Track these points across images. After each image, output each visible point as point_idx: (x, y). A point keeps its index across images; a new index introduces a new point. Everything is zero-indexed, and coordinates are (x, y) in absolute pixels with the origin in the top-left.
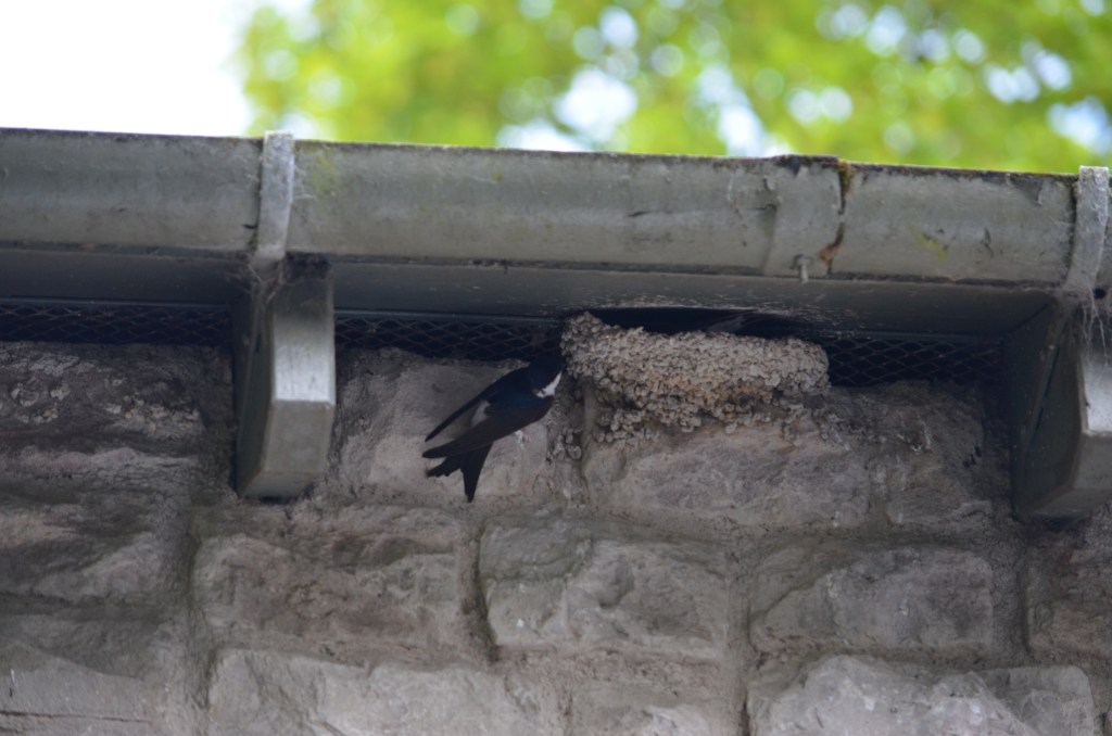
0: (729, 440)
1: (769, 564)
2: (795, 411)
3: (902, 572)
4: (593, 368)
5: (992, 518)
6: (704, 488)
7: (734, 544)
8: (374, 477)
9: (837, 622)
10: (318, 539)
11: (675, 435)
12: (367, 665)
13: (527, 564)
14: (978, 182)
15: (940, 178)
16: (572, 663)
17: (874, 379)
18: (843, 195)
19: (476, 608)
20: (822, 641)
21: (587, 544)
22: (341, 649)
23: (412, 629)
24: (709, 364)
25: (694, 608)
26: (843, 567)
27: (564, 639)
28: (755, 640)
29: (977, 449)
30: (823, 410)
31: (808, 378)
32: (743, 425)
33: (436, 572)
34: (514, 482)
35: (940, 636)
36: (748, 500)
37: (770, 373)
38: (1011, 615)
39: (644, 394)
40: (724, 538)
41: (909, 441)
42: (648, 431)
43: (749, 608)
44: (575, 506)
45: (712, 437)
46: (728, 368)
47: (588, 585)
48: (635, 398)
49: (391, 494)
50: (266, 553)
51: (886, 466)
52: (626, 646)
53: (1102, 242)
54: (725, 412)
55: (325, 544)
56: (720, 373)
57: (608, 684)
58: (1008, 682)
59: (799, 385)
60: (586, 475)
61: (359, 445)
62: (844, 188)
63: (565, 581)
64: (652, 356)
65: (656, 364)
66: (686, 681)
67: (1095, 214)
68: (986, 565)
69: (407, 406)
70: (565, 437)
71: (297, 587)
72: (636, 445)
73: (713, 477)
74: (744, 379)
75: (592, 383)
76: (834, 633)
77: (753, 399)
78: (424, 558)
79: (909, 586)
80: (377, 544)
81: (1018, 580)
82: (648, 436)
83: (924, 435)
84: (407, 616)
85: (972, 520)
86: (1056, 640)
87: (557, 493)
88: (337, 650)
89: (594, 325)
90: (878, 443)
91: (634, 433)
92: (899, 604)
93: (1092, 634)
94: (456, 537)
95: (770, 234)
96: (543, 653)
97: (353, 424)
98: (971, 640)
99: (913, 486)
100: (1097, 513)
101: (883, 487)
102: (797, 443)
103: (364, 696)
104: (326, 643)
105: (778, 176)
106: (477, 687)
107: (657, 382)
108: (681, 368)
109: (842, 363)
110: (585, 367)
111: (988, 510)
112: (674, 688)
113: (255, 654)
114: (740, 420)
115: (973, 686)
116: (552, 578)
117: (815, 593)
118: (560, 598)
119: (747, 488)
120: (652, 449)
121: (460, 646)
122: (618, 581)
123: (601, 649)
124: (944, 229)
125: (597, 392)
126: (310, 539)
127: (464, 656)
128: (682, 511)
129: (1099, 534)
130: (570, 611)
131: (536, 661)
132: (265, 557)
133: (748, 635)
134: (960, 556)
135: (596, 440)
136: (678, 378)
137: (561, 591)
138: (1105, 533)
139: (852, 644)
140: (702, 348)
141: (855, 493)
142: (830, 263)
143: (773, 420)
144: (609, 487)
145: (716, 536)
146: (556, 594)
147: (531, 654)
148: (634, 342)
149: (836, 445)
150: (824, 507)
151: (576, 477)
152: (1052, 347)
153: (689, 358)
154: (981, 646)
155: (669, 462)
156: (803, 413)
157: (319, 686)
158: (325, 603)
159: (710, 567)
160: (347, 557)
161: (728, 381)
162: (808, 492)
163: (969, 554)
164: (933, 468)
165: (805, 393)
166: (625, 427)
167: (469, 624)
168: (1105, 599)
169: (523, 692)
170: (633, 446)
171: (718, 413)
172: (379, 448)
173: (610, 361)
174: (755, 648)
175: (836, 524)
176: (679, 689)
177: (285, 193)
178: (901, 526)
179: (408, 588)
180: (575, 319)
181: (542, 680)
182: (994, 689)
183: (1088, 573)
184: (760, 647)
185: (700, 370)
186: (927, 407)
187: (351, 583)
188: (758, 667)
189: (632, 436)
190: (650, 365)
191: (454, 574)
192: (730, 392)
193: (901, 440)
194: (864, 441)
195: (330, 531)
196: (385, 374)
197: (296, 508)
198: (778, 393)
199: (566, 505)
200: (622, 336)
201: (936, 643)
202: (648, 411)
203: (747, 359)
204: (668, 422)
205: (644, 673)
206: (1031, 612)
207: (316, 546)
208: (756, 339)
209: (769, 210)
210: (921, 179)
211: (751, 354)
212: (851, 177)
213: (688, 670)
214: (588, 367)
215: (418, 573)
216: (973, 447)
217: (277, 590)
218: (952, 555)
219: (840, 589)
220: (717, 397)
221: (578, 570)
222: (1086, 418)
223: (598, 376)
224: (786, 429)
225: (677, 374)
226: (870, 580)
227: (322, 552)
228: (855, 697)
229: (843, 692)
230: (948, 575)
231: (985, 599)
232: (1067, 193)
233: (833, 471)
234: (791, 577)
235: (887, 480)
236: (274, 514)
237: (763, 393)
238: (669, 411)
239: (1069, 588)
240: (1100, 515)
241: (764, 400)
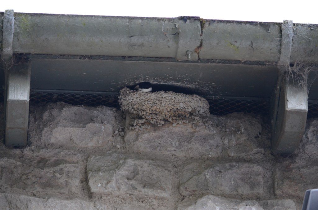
0: (174, 129)
1: (187, 168)
2: (197, 119)
3: (232, 170)
4: (129, 107)
5: (264, 154)
6: (165, 144)
7: (175, 162)
8: (53, 140)
9: (209, 185)
10: (32, 159)
11: (155, 127)
12: (46, 198)
13: (103, 167)
14: (248, 25)
15: (235, 24)
16: (118, 198)
17: (226, 113)
18: (202, 29)
19: (85, 181)
20: (204, 192)
21: (123, 160)
22: (38, 194)
23: (63, 188)
24: (166, 102)
25: (160, 181)
26: (211, 168)
27: (115, 190)
28: (181, 192)
29: (259, 133)
30: (206, 119)
31: (201, 109)
32: (179, 124)
33: (72, 169)
34: (100, 142)
35: (245, 190)
36: (181, 148)
37: (188, 107)
38: (270, 185)
39: (144, 113)
40: (172, 160)
41: (236, 130)
42: (146, 125)
43: (180, 182)
44: (121, 150)
45: (168, 127)
46: (173, 103)
47: (123, 172)
48: (142, 115)
49: (58, 146)
50: (14, 163)
51: (228, 138)
52: (136, 193)
53: (291, 44)
54: (173, 120)
55: (34, 161)
56: (170, 105)
57: (129, 205)
58: (267, 204)
59: (199, 112)
60: (125, 140)
61: (48, 130)
62: (202, 27)
63: (115, 171)
64: (147, 100)
65: (148, 102)
66: (157, 205)
67: (288, 35)
68: (261, 168)
69: (65, 118)
70: (119, 129)
71: (24, 174)
72: (142, 130)
73: (168, 141)
74: (179, 108)
75: (128, 111)
76: (208, 189)
77: (182, 116)
78: (67, 165)
79: (234, 174)
80: (52, 161)
81: (272, 174)
82: (146, 127)
83: (241, 128)
84: (61, 183)
85: (257, 155)
86: (284, 191)
87: (115, 146)
88: (37, 195)
89: (127, 91)
90: (226, 131)
91: (141, 126)
92: (230, 180)
93: (297, 190)
94: (79, 159)
95: (177, 43)
96: (107, 195)
97: (46, 124)
98: (255, 191)
99: (237, 144)
100: (300, 153)
101: (227, 145)
102: (197, 130)
103: (45, 207)
104: (33, 192)
105: (179, 23)
106: (84, 205)
107: (149, 109)
108: (157, 103)
109: (215, 108)
110: (126, 106)
111: (263, 152)
112: (152, 207)
113: (8, 194)
114: (177, 122)
115: (254, 203)
116: (111, 171)
117: (202, 176)
118: (113, 176)
119: (180, 144)
120: (147, 131)
121: (79, 193)
122: (134, 172)
123: (127, 193)
124: (237, 41)
125: (130, 115)
126: (29, 159)
127: (80, 196)
128: (158, 152)
129: (300, 159)
130: (117, 181)
131: (105, 198)
132: (14, 165)
133: (179, 190)
134: (252, 165)
135: (129, 129)
136: (155, 107)
137: (113, 174)
138: (303, 159)
139: (214, 193)
140: (163, 97)
141: (217, 146)
142: (198, 53)
143: (189, 122)
144: (133, 144)
145: (169, 160)
146: (112, 175)
147: (103, 195)
148: (140, 95)
149: (211, 131)
150: (206, 151)
151: (122, 141)
152: (278, 87)
153: (159, 100)
154: (259, 194)
155: (153, 136)
156: (199, 120)
157: (29, 204)
158: (33, 179)
159: (166, 168)
160: (41, 165)
161: (173, 108)
162: (201, 146)
163: (255, 165)
164: (244, 138)
165: (201, 115)
166: (138, 124)
167: (83, 186)
168: (302, 179)
169: (100, 207)
170: (141, 130)
171: (170, 120)
172: (54, 131)
173: (133, 102)
174: (181, 195)
175: (210, 156)
176: (154, 207)
177: (11, 29)
178: (233, 157)
179: (62, 174)
180: (122, 90)
181: (107, 204)
182: (263, 206)
183: (296, 170)
184: (183, 194)
185: (163, 104)
186: (243, 120)
187: (43, 173)
188: (182, 200)
189: (141, 127)
190: (146, 103)
191: (78, 170)
192: (174, 113)
193: (234, 130)
194: (221, 131)
195: (36, 157)
196: (58, 109)
197: (25, 150)
198: (191, 114)
199: (118, 150)
200: (136, 93)
201: (243, 192)
202: (146, 120)
203: (179, 101)
204: (153, 122)
205: (142, 202)
206: (276, 183)
207: (31, 161)
208: (182, 94)
209: (176, 34)
210: (229, 24)
211: (180, 99)
212: (205, 23)
213: (157, 201)
214: (127, 106)
215: (65, 170)
216: (258, 132)
217: (17, 175)
218: (250, 165)
219: (210, 175)
220: (170, 114)
221: (120, 167)
222: (287, 105)
223: (130, 109)
224: (193, 125)
225: (155, 106)
226: (220, 172)
227: (33, 163)
228: (213, 206)
229: (209, 205)
230: (248, 171)
231: (260, 179)
232: (279, 28)
233: (210, 139)
234: (194, 172)
235: (228, 143)
236: (18, 152)
237: (186, 114)
238: (153, 119)
239: (289, 175)
240: (301, 153)
241: (186, 116)
